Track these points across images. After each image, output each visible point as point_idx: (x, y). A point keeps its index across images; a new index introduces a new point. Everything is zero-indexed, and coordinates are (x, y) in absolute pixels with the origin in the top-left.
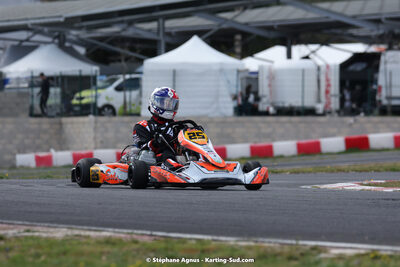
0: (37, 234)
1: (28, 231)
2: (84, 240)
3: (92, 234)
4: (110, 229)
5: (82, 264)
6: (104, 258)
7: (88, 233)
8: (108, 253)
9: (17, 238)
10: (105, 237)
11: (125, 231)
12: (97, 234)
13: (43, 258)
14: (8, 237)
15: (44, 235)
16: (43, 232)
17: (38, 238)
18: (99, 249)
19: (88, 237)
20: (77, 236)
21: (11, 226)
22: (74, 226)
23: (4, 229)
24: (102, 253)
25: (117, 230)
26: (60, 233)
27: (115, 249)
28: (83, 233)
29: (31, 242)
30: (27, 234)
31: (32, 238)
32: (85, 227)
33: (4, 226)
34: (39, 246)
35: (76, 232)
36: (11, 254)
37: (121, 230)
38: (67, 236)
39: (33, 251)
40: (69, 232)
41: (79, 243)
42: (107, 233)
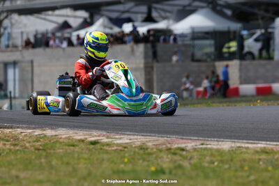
0: (209, 146)
1: (202, 144)
2: (245, 150)
3: (250, 146)
4: (263, 142)
5: (246, 168)
6: (261, 163)
7: (247, 145)
8: (265, 159)
9: (195, 150)
10: (261, 148)
11: (275, 143)
12: (255, 145)
13: (216, 164)
14: (188, 149)
15: (215, 147)
16: (214, 145)
17: (211, 149)
18: (257, 157)
19: (247, 148)
20: (239, 147)
21: (190, 141)
22: (236, 140)
23: (185, 143)
24: (260, 160)
25: (268, 143)
26: (226, 145)
27: (270, 157)
28: (243, 145)
29: (205, 152)
30: (201, 146)
31: (206, 149)
32: (245, 141)
33: (184, 141)
34: (212, 155)
35: (238, 145)
36: (192, 162)
37: (272, 143)
38: (232, 147)
39: (208, 158)
40: (233, 145)
41: (241, 153)
42: (261, 145)
